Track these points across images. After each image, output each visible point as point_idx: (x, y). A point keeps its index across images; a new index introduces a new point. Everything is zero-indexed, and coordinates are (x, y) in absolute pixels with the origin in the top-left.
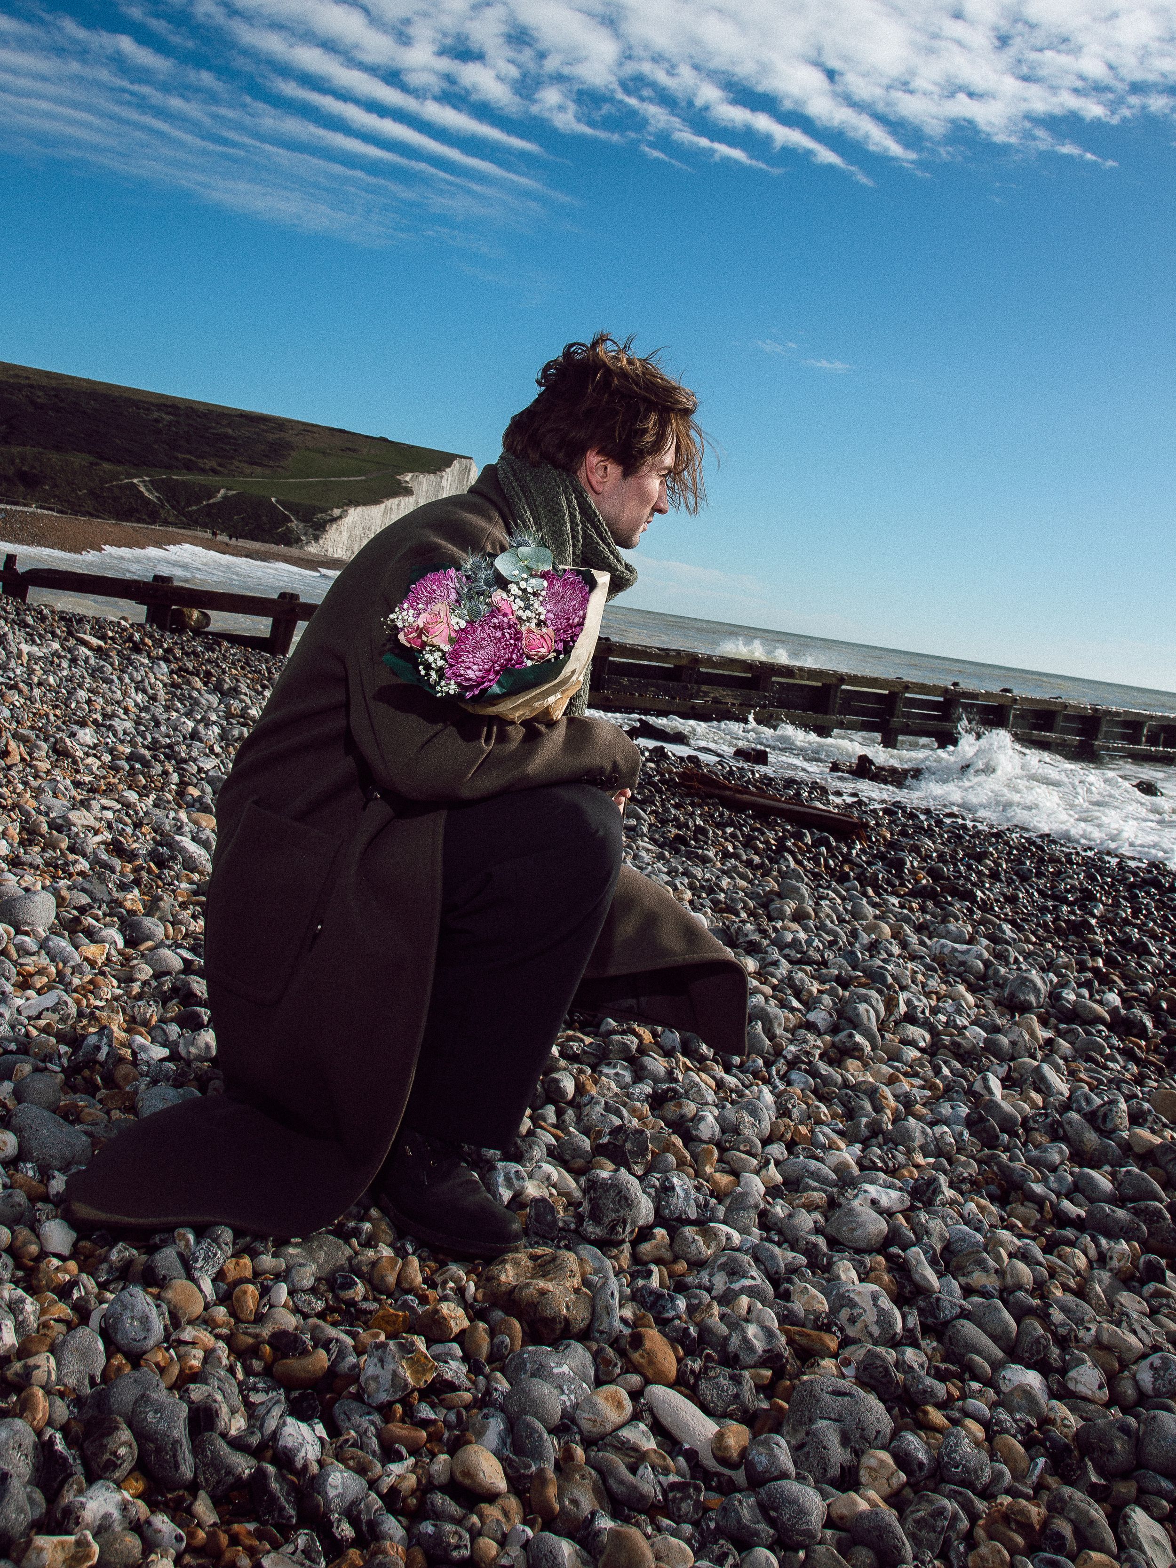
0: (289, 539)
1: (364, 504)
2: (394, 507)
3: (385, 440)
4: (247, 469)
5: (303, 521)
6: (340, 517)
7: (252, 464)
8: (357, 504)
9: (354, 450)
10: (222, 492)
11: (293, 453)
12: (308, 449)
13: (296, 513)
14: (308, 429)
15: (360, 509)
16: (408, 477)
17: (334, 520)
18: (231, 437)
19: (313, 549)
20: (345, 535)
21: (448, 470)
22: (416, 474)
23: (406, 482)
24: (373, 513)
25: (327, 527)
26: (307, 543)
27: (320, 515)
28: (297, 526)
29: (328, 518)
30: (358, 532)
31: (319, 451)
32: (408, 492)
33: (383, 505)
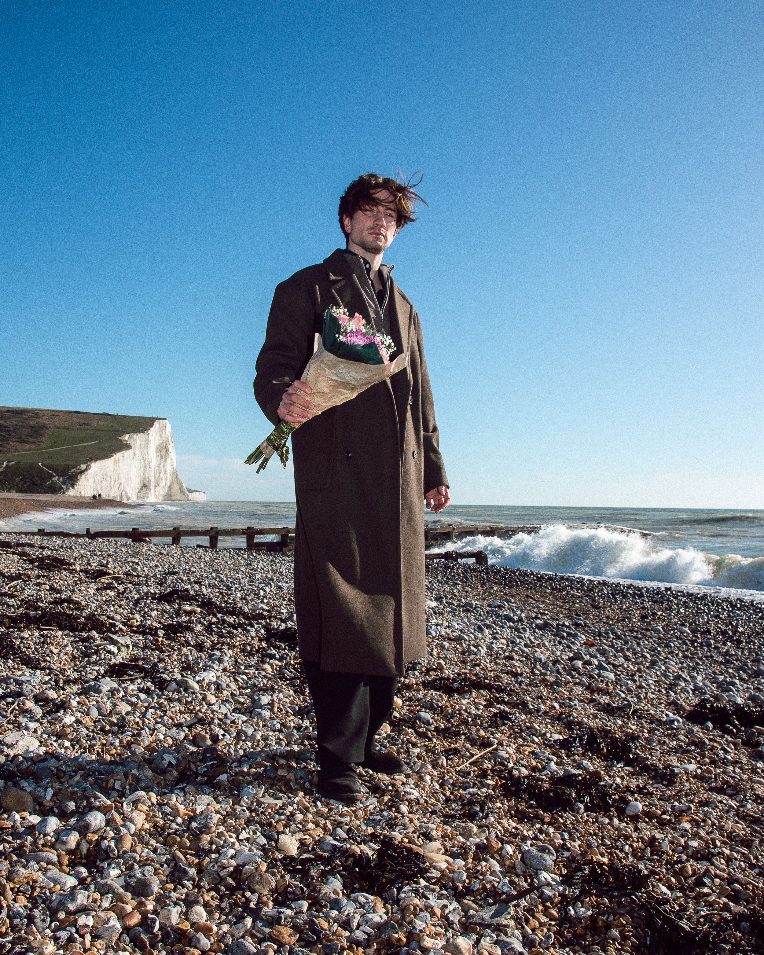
0: (54, 490)
1: (101, 459)
2: (121, 458)
3: (107, 415)
4: (20, 446)
5: (61, 476)
6: (86, 470)
7: (21, 442)
8: (96, 459)
9: (88, 424)
10: (5, 463)
11: (47, 431)
12: (57, 428)
13: (57, 471)
14: (54, 414)
15: (98, 462)
16: (127, 437)
17: (82, 472)
18: (4, 427)
19: (71, 493)
20: (91, 481)
21: (151, 429)
22: (132, 434)
23: (126, 440)
24: (107, 464)
25: (79, 478)
26: (67, 490)
27: (73, 470)
28: (58, 479)
29: (78, 471)
30: (99, 478)
31: (65, 428)
32: (128, 447)
33: (113, 458)
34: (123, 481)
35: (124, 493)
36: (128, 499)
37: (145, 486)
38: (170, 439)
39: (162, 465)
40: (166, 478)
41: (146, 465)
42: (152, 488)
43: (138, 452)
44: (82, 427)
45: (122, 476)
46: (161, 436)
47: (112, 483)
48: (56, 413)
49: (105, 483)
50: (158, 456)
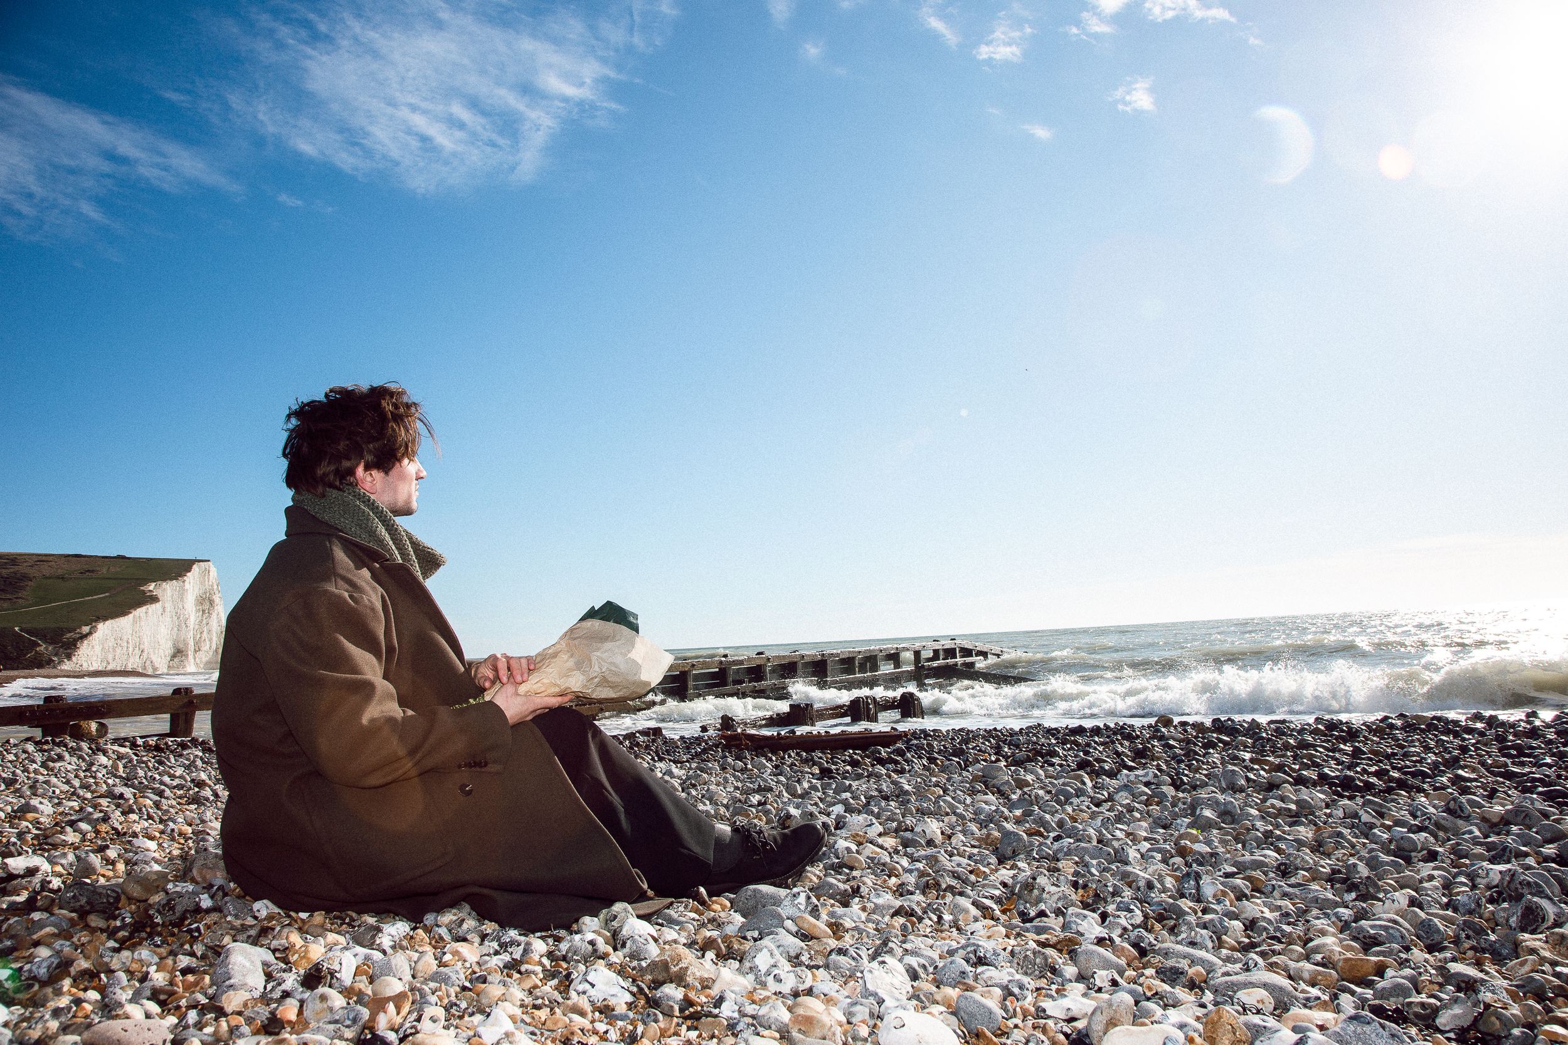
0: (41, 664)
1: (112, 618)
2: (143, 615)
3: (123, 557)
5: (51, 644)
6: (90, 633)
8: (105, 618)
9: (93, 571)
11: (30, 583)
12: (46, 578)
13: (44, 638)
14: (42, 559)
15: (109, 623)
16: (152, 586)
17: (84, 637)
19: (67, 666)
20: (98, 649)
21: (188, 574)
22: (159, 583)
23: (151, 591)
24: (124, 623)
25: (79, 645)
26: (59, 663)
27: (68, 635)
28: (46, 649)
29: (78, 636)
30: (111, 643)
31: (58, 578)
32: (154, 599)
33: (131, 616)
34: (146, 646)
35: (148, 663)
36: (155, 669)
37: (178, 653)
38: (215, 587)
39: (204, 622)
40: (211, 640)
41: (181, 622)
42: (191, 653)
43: (168, 605)
44: (85, 576)
45: (146, 640)
46: (202, 583)
47: (131, 649)
48: (44, 558)
49: (118, 651)
50: (198, 611)
